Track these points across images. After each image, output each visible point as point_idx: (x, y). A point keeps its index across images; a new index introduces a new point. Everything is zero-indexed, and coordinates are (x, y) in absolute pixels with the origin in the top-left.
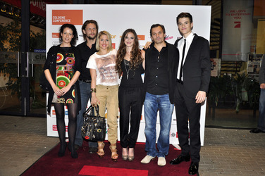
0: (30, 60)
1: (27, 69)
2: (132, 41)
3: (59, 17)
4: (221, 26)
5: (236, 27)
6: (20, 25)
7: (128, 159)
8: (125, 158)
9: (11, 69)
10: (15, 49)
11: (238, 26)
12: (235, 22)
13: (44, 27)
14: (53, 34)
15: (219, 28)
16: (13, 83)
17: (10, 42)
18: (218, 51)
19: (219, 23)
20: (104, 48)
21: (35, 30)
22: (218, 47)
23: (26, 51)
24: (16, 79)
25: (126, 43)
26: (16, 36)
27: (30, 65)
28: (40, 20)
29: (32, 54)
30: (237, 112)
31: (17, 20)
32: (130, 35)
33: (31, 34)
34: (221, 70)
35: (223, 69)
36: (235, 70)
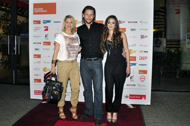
0: (17, 41)
1: (15, 48)
3: (39, 9)
4: (165, 13)
5: (176, 13)
6: (10, 16)
7: (112, 121)
8: (110, 121)
9: (3, 49)
10: (6, 34)
12: (176, 10)
13: (27, 17)
14: (34, 21)
15: (164, 14)
16: (5, 59)
17: (3, 28)
18: (163, 33)
19: (164, 11)
20: (69, 29)
21: (21, 19)
22: (163, 29)
23: (14, 35)
24: (7, 57)
26: (7, 23)
27: (17, 45)
28: (25, 11)
29: (19, 37)
31: (8, 12)
33: (18, 22)
34: (166, 47)
35: (168, 46)
36: (177, 46)
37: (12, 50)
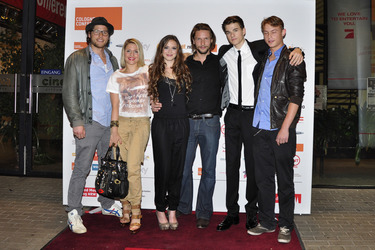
0: (34, 86)
1: (29, 101)
2: (174, 52)
3: (86, 19)
4: (325, 36)
5: (347, 37)
6: (20, 34)
11: (351, 36)
15: (322, 39)
16: (6, 123)
17: (3, 60)
20: (132, 62)
22: (321, 68)
23: (28, 73)
24: (10, 118)
25: (165, 56)
26: (12, 50)
27: (34, 95)
28: (47, 28)
29: (38, 76)
30: (357, 164)
32: (171, 44)
33: (36, 46)
34: (328, 104)
35: (331, 101)
36: (349, 101)
37: (23, 105)
